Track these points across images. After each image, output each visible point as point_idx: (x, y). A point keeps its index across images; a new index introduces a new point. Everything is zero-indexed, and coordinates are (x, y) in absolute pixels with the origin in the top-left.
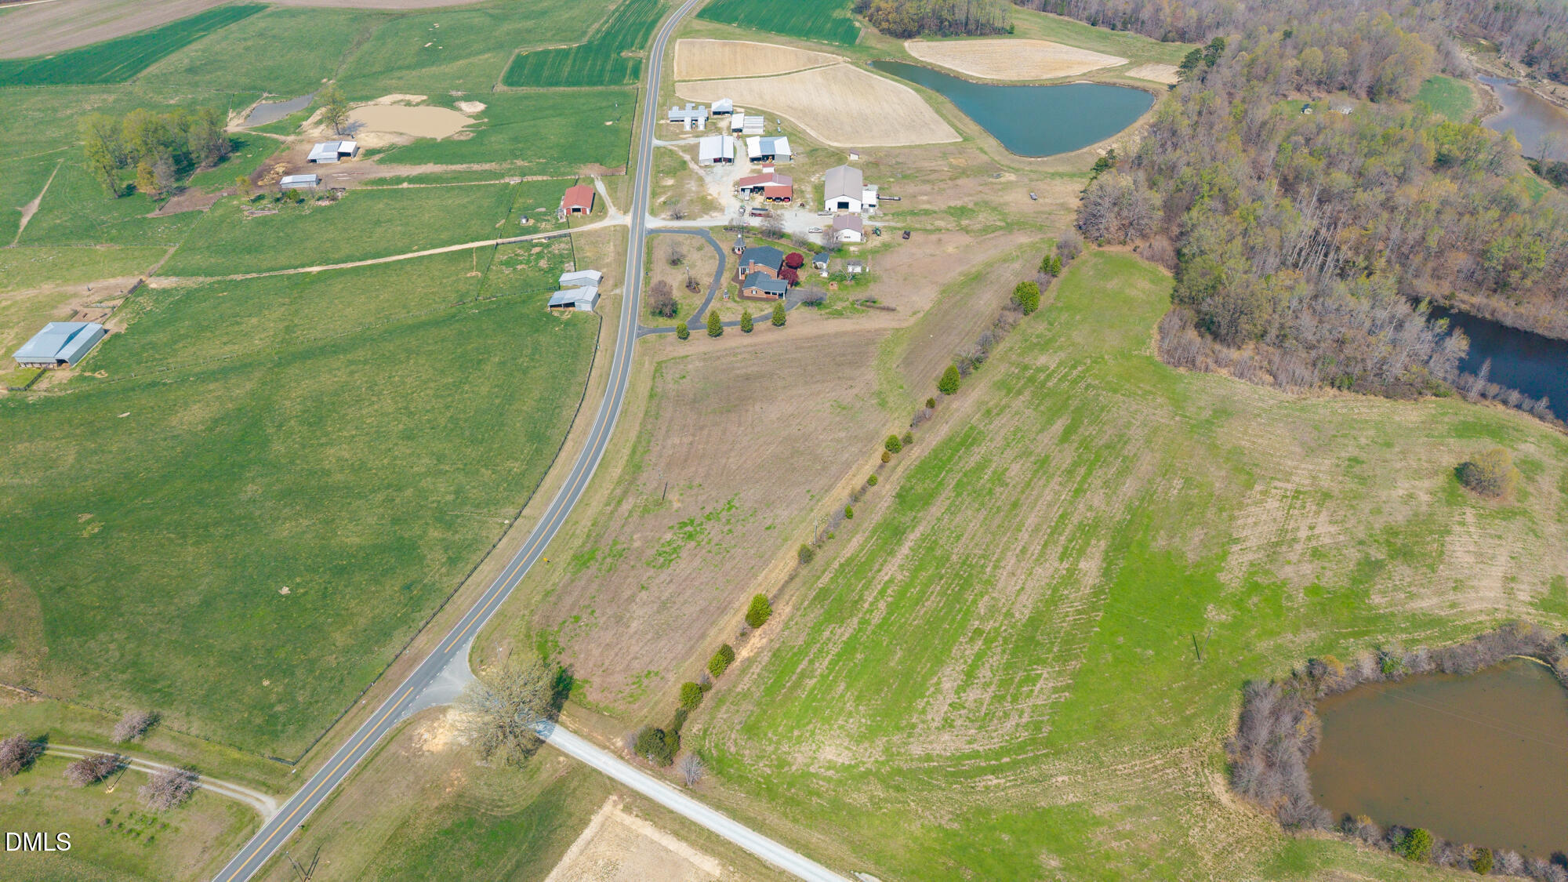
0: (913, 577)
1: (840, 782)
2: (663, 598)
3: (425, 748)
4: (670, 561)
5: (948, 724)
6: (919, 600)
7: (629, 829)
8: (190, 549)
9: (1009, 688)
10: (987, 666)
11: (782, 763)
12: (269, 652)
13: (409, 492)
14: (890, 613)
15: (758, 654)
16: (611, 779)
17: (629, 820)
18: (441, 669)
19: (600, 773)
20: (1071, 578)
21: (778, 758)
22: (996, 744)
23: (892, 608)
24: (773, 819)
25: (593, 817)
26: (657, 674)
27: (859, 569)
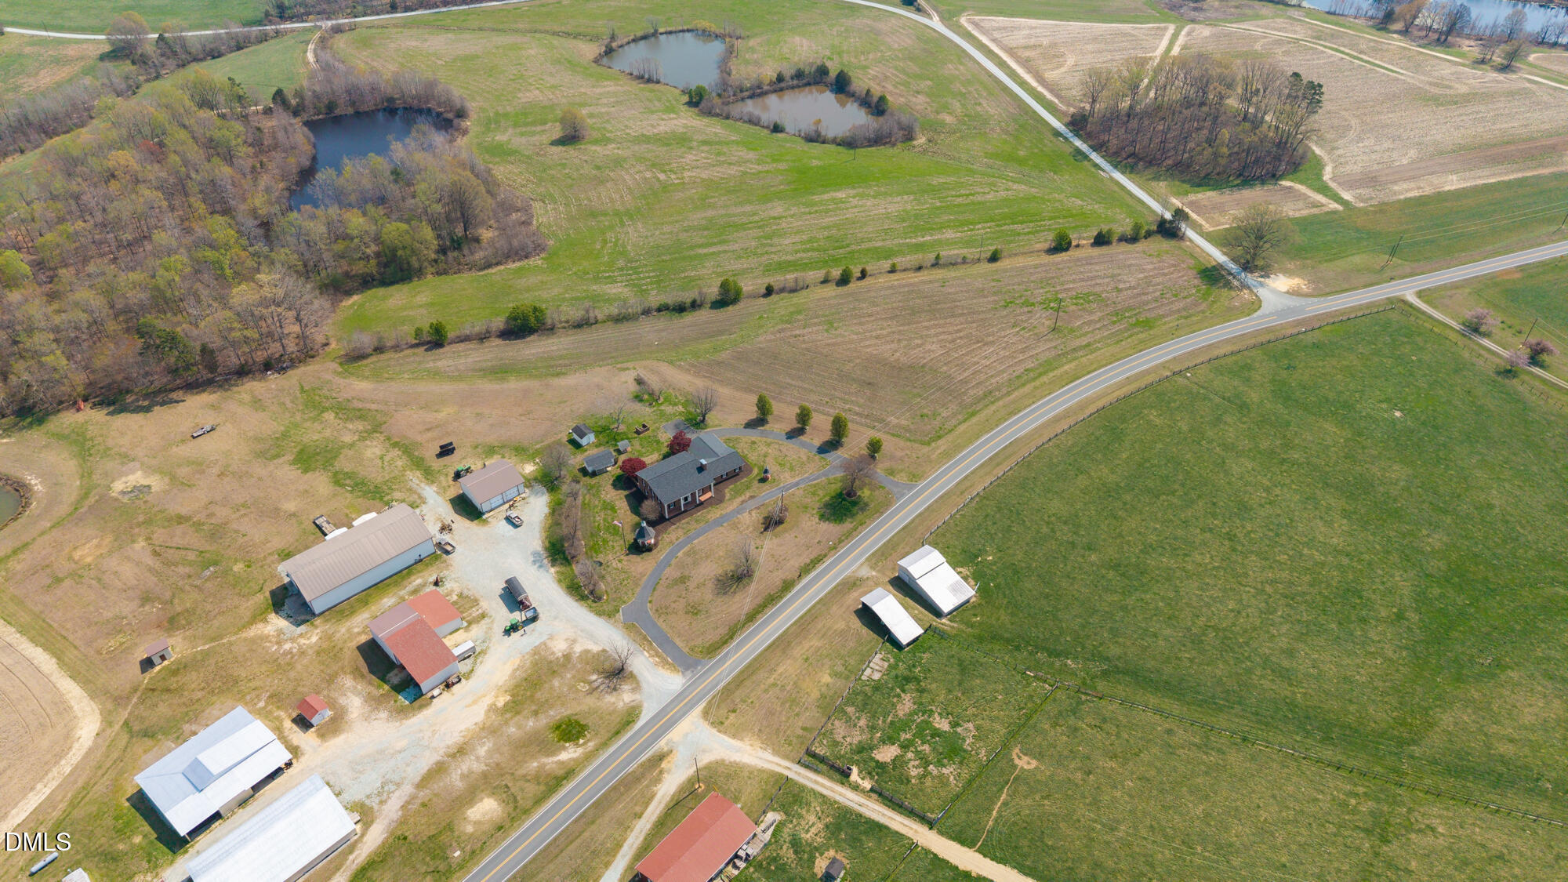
18: (1283, 310)
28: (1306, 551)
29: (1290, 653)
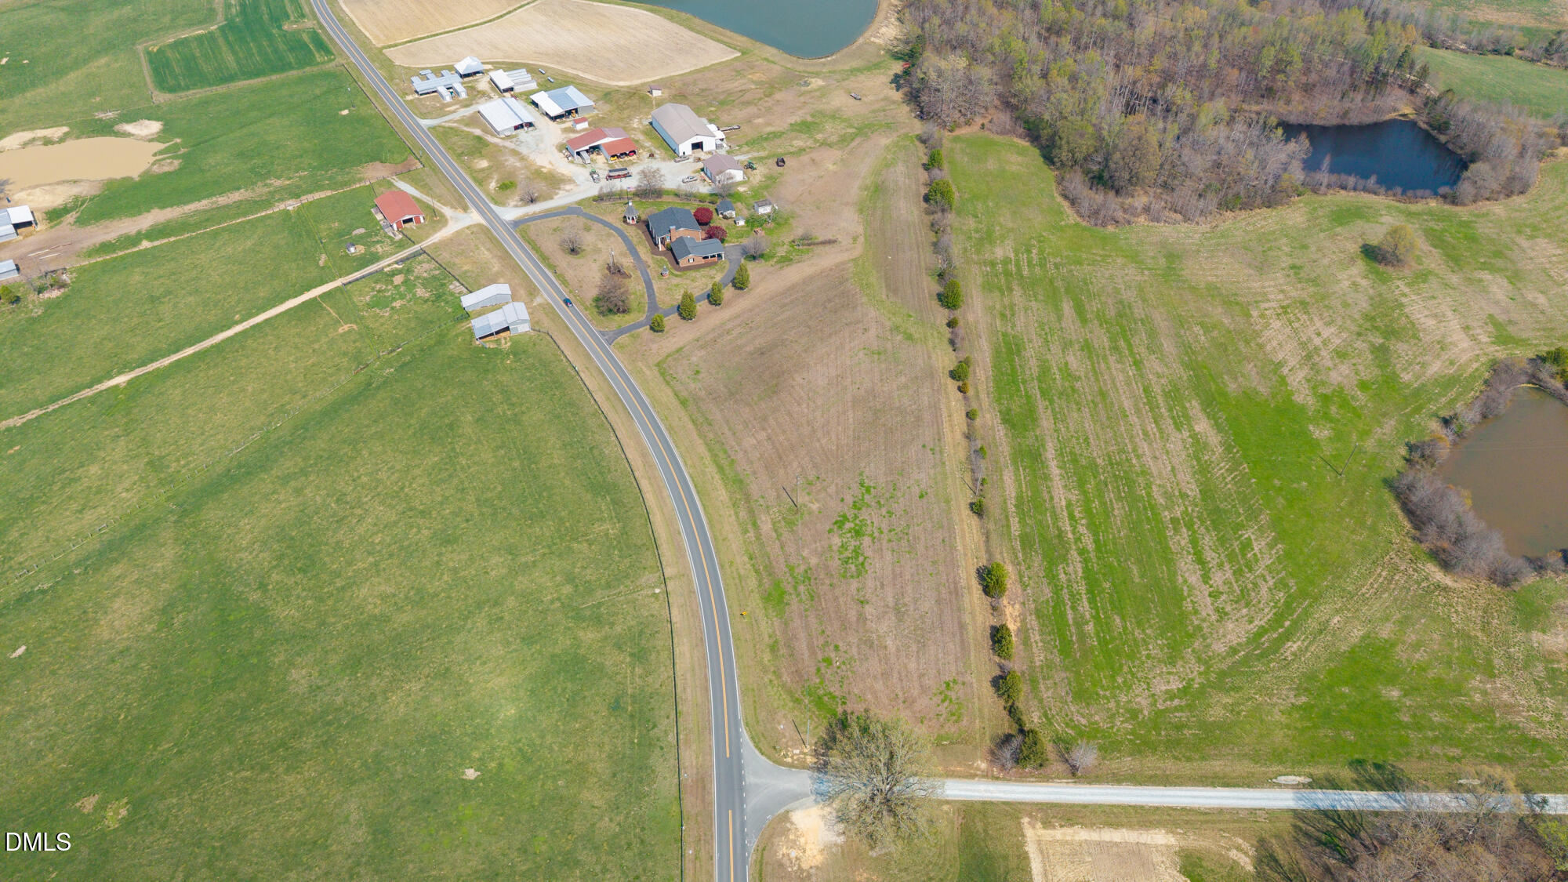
0: (1085, 493)
1: (1190, 707)
2: (891, 604)
3: (805, 866)
4: (863, 564)
5: (1222, 614)
6: (1108, 513)
7: (1064, 843)
8: (290, 779)
9: (1240, 560)
10: (1207, 548)
11: (1134, 714)
12: (523, 850)
13: (511, 602)
14: (1096, 534)
15: (1023, 621)
16: (1004, 803)
17: (1059, 833)
18: (741, 778)
19: (992, 803)
20: (1198, 445)
21: (1127, 711)
22: (1268, 614)
23: (1093, 528)
24: (1170, 766)
25: (1027, 849)
26: (955, 682)
27: (1032, 504)
28: (371, 559)
29: (298, 492)
